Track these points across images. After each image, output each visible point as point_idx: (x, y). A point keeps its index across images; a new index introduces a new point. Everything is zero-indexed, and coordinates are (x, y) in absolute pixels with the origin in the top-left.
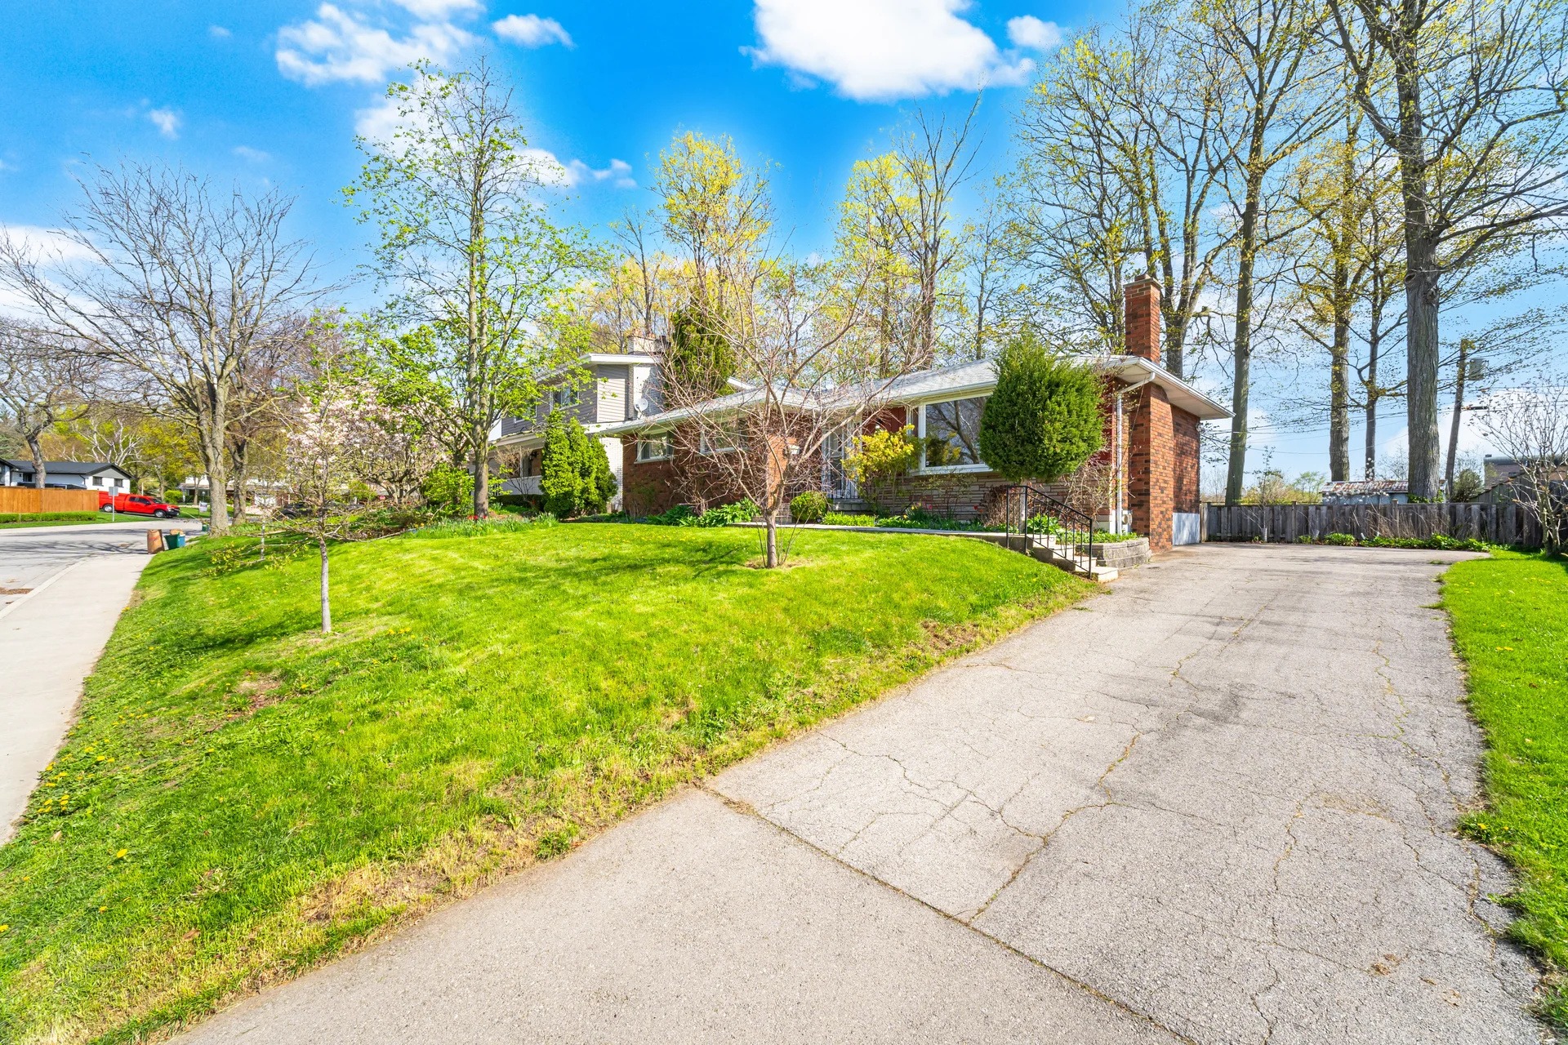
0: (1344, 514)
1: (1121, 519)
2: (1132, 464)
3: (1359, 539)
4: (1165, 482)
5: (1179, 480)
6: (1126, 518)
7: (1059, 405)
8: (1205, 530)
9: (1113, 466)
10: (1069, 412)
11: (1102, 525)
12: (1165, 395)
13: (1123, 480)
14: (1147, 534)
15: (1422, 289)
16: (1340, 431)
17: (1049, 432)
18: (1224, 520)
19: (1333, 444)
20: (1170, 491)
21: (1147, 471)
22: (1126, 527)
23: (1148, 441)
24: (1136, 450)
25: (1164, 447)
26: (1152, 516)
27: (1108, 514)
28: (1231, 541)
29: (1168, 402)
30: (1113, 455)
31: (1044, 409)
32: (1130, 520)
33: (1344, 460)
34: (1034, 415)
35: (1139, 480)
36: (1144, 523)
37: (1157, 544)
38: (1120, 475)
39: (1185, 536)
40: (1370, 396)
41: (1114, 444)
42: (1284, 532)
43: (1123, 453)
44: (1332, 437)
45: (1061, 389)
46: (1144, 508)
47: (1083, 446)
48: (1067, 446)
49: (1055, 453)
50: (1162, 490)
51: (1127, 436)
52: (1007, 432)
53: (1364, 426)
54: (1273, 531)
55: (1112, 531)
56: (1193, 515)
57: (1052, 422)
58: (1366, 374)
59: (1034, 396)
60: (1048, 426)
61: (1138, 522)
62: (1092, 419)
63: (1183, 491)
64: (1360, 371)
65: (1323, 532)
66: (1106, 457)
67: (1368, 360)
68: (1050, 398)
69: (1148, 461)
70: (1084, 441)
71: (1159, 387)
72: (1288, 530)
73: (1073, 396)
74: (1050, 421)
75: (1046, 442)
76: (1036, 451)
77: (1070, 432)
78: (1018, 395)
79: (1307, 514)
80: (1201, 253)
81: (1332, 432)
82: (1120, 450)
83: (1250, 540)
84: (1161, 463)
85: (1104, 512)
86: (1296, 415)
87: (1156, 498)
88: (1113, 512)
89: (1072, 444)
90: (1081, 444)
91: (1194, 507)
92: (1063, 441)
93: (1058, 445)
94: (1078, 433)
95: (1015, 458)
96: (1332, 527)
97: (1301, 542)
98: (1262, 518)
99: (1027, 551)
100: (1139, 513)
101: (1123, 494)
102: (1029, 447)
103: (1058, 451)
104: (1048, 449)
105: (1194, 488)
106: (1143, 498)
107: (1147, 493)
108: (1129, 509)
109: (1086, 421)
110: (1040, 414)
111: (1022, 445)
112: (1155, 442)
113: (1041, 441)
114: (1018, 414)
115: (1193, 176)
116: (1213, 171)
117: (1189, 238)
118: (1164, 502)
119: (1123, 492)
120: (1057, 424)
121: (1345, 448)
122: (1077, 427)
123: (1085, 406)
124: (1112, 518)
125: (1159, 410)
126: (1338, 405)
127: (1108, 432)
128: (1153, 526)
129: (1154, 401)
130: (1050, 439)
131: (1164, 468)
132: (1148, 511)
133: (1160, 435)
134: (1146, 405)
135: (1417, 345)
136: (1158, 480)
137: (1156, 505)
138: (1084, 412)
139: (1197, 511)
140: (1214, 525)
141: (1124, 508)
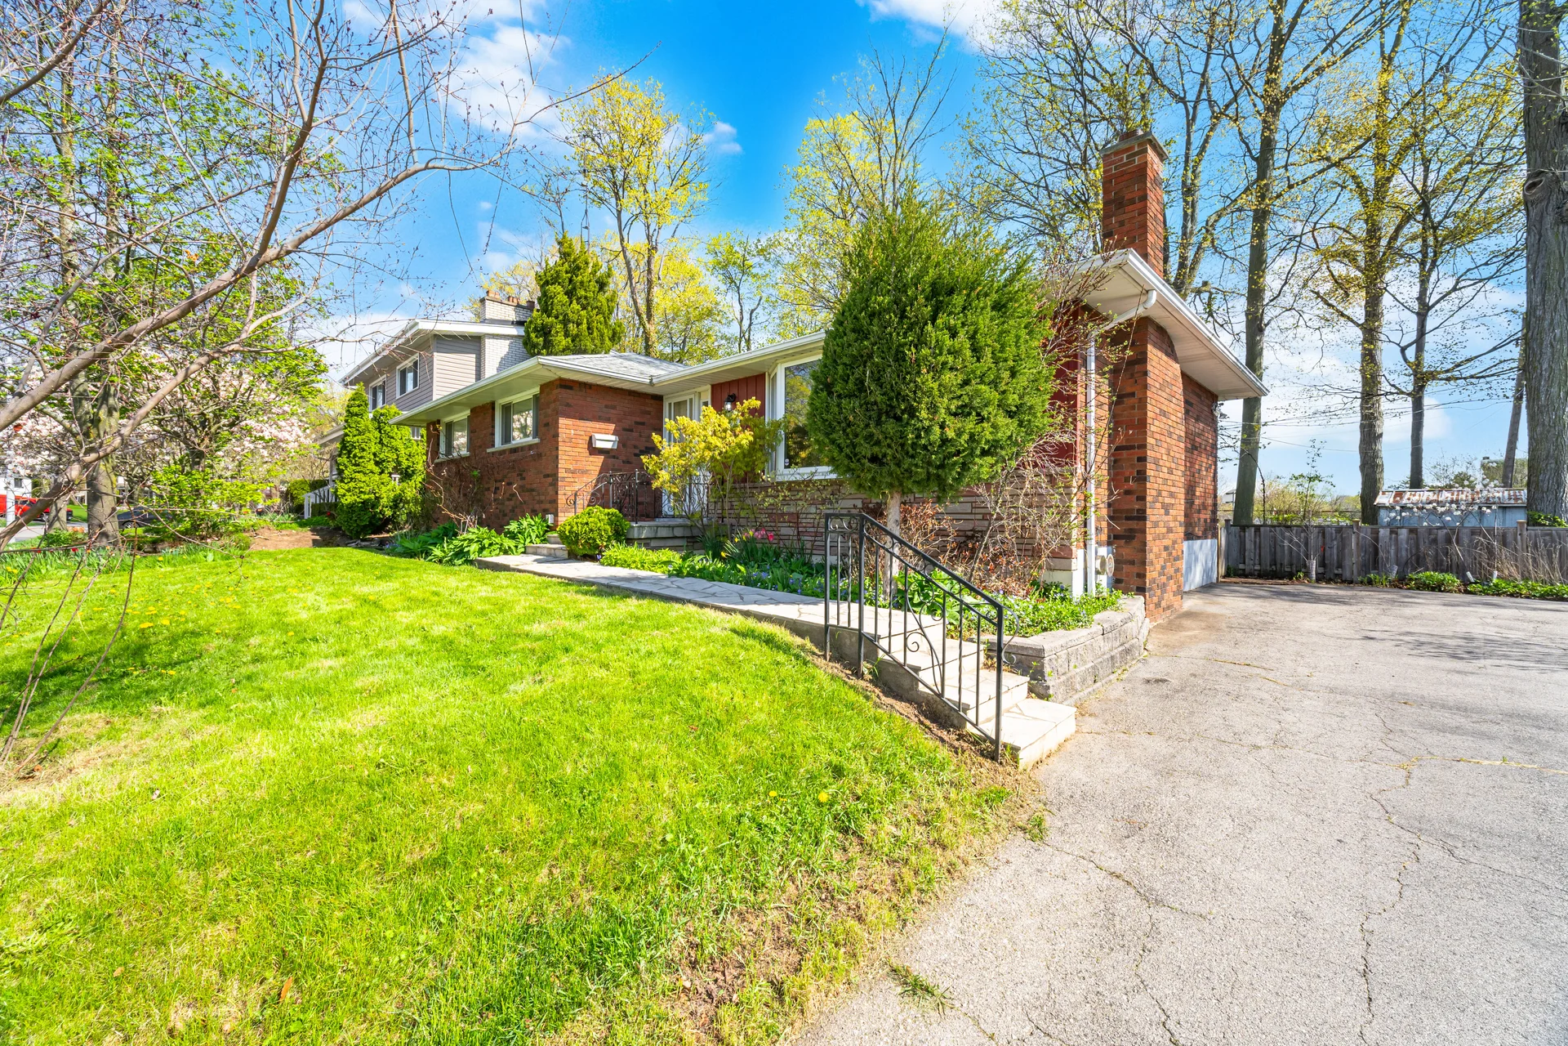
0: (1435, 541)
1: (1094, 564)
2: (1115, 463)
3: (1466, 583)
4: (1172, 495)
5: (1190, 489)
6: (1103, 564)
7: (954, 335)
8: (1222, 560)
9: (1080, 469)
10: (976, 350)
11: (1058, 577)
12: (1171, 346)
13: (1098, 494)
14: (1141, 590)
15: (1553, 202)
16: (1372, 426)
17: (929, 394)
18: (1249, 545)
19: (1363, 441)
20: (1179, 512)
21: (1142, 477)
22: (1104, 579)
23: (1142, 424)
24: (1121, 440)
25: (1170, 434)
26: (1150, 556)
27: (1068, 556)
28: (1260, 576)
29: (1176, 360)
30: (1080, 448)
31: (920, 343)
32: (1111, 565)
33: (1378, 461)
34: (900, 357)
35: (1127, 492)
36: (1135, 569)
37: (1158, 605)
38: (1092, 485)
39: (1197, 578)
40: (1416, 382)
41: (1080, 426)
42: (1340, 566)
43: (1098, 445)
44: (1362, 432)
45: (958, 300)
46: (1135, 543)
47: (1007, 427)
48: (970, 424)
49: (945, 441)
50: (1167, 508)
51: (1105, 412)
52: (850, 396)
53: (1408, 419)
54: (1322, 563)
55: (1077, 591)
56: (1208, 542)
57: (937, 371)
58: (1411, 353)
59: (903, 316)
60: (927, 380)
61: (1126, 568)
62: (1027, 371)
63: (1196, 507)
64: (1403, 350)
65: (1404, 566)
66: (1065, 452)
67: (1413, 336)
68: (934, 319)
69: (1143, 459)
70: (1011, 414)
71: (1161, 331)
72: (1347, 563)
73: (985, 320)
74: (931, 368)
75: (924, 414)
76: (903, 436)
77: (977, 393)
78: (872, 315)
79: (1377, 539)
80: (1203, 214)
81: (1362, 426)
82: (1092, 438)
83: (1290, 576)
84: (1166, 462)
85: (1063, 555)
86: (1321, 405)
87: (1156, 525)
88: (1078, 553)
89: (981, 419)
90: (1002, 420)
91: (1210, 531)
92: (962, 412)
93: (950, 420)
94: (995, 396)
95: (866, 450)
96: (1418, 562)
97: (1370, 582)
98: (1306, 544)
99: (865, 667)
100: (1127, 552)
101: (1098, 519)
102: (890, 427)
103: (950, 434)
104: (928, 430)
105: (1210, 501)
106: (1133, 524)
107: (1142, 516)
108: (1109, 544)
109: (1013, 374)
110: (911, 353)
111: (879, 423)
112: (1155, 426)
113: (912, 412)
114: (870, 356)
115: (1194, 119)
116: (1216, 117)
117: (1188, 190)
118: (1170, 530)
119: (1098, 518)
120: (948, 377)
121: (1378, 447)
122: (994, 384)
123: (1010, 339)
124: (1077, 564)
125: (1162, 370)
126: (1370, 392)
127: (1065, 400)
128: (1152, 574)
129: (1154, 355)
130: (933, 409)
131: (1170, 472)
132: (1143, 549)
133: (1164, 413)
134: (1141, 359)
135: (1545, 286)
136: (1159, 495)
137: (1158, 537)
138: (1010, 351)
139: (1215, 536)
140: (1235, 553)
141: (1099, 543)
